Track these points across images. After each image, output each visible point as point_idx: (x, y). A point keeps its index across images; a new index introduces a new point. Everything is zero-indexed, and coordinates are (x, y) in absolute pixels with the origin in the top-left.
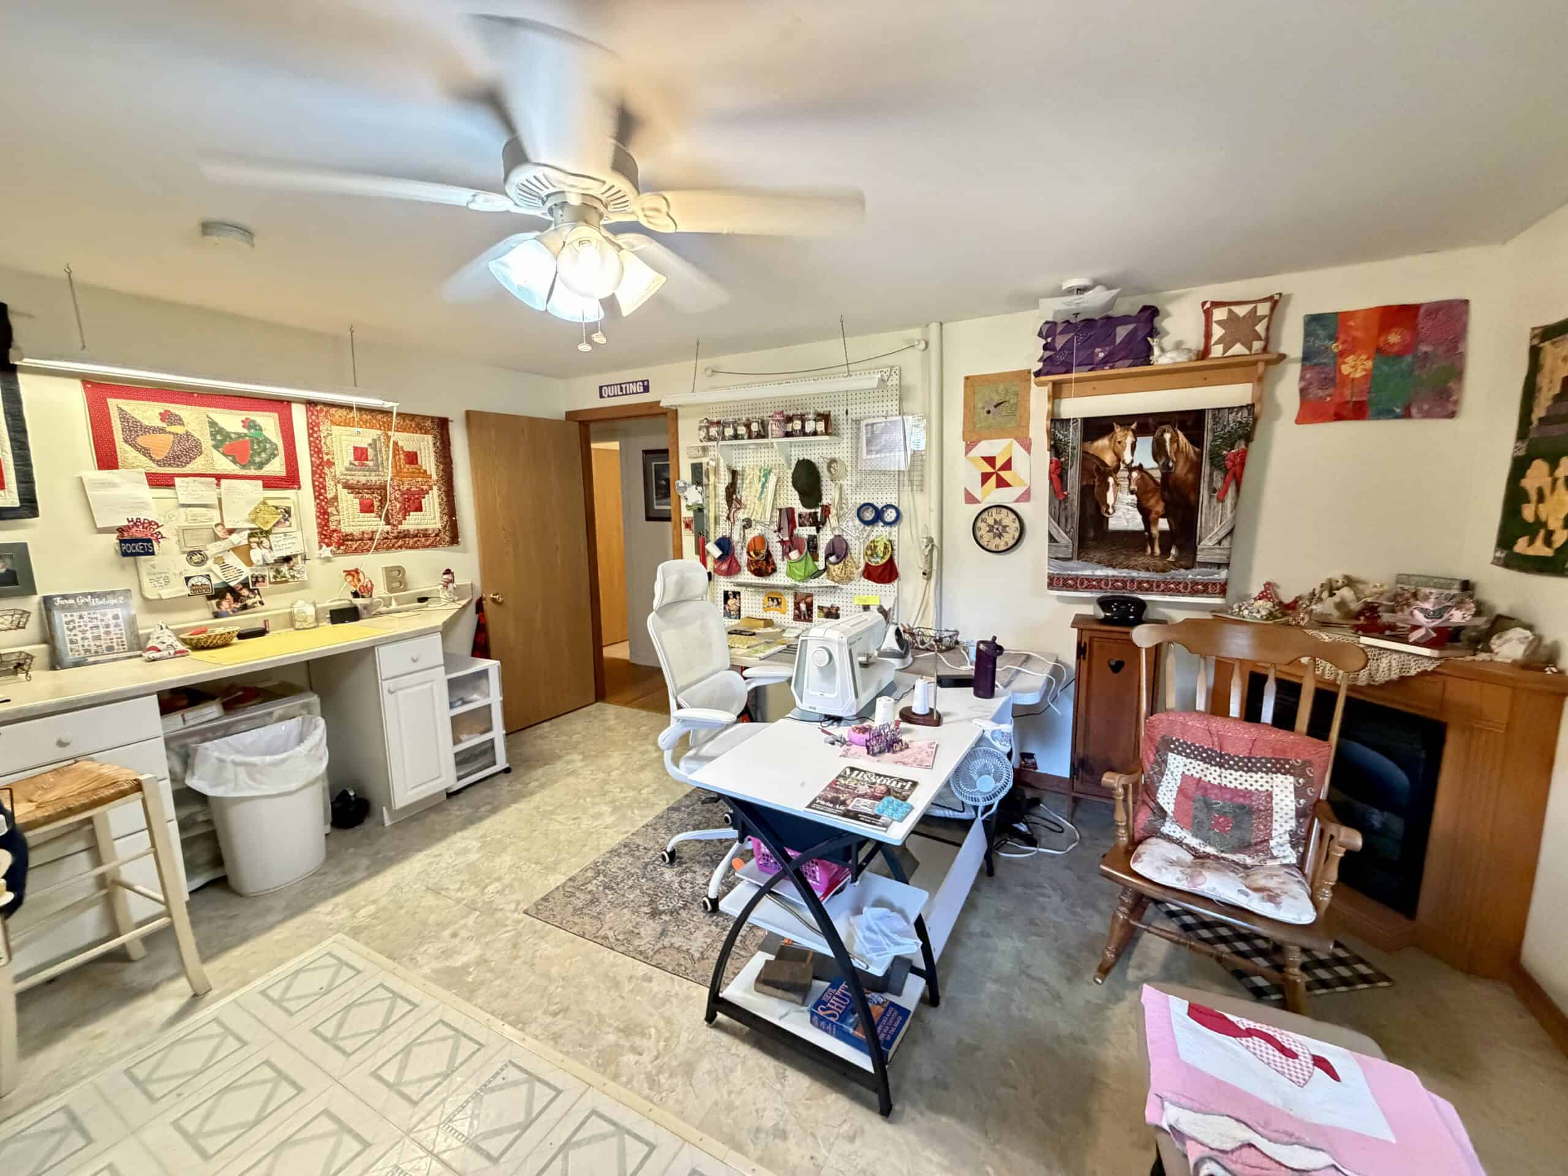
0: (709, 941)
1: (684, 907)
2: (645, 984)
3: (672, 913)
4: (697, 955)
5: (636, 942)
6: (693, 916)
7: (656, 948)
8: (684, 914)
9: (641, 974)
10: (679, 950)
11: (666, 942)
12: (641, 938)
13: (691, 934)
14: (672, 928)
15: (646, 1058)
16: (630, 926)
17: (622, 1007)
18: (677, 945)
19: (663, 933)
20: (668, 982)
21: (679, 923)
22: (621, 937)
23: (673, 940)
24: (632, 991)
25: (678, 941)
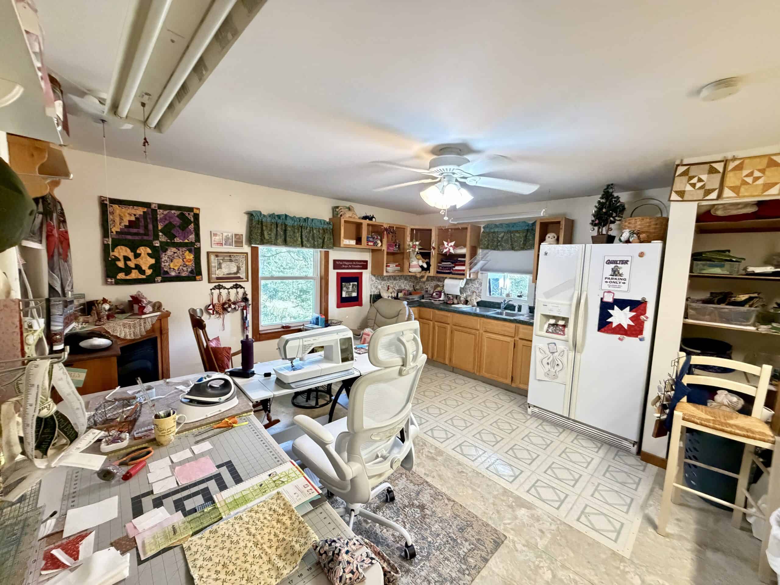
0: (397, 482)
1: (405, 506)
2: (427, 473)
3: (413, 504)
4: (404, 476)
5: (432, 491)
6: (401, 499)
7: (422, 486)
8: (406, 502)
9: (429, 477)
10: (411, 482)
11: (416, 488)
12: (430, 494)
13: (404, 488)
14: (413, 495)
15: (427, 450)
16: (436, 503)
17: (436, 467)
18: (412, 484)
19: (418, 493)
20: (417, 470)
21: (409, 498)
22: (440, 497)
23: (413, 487)
24: (433, 472)
25: (411, 486)
